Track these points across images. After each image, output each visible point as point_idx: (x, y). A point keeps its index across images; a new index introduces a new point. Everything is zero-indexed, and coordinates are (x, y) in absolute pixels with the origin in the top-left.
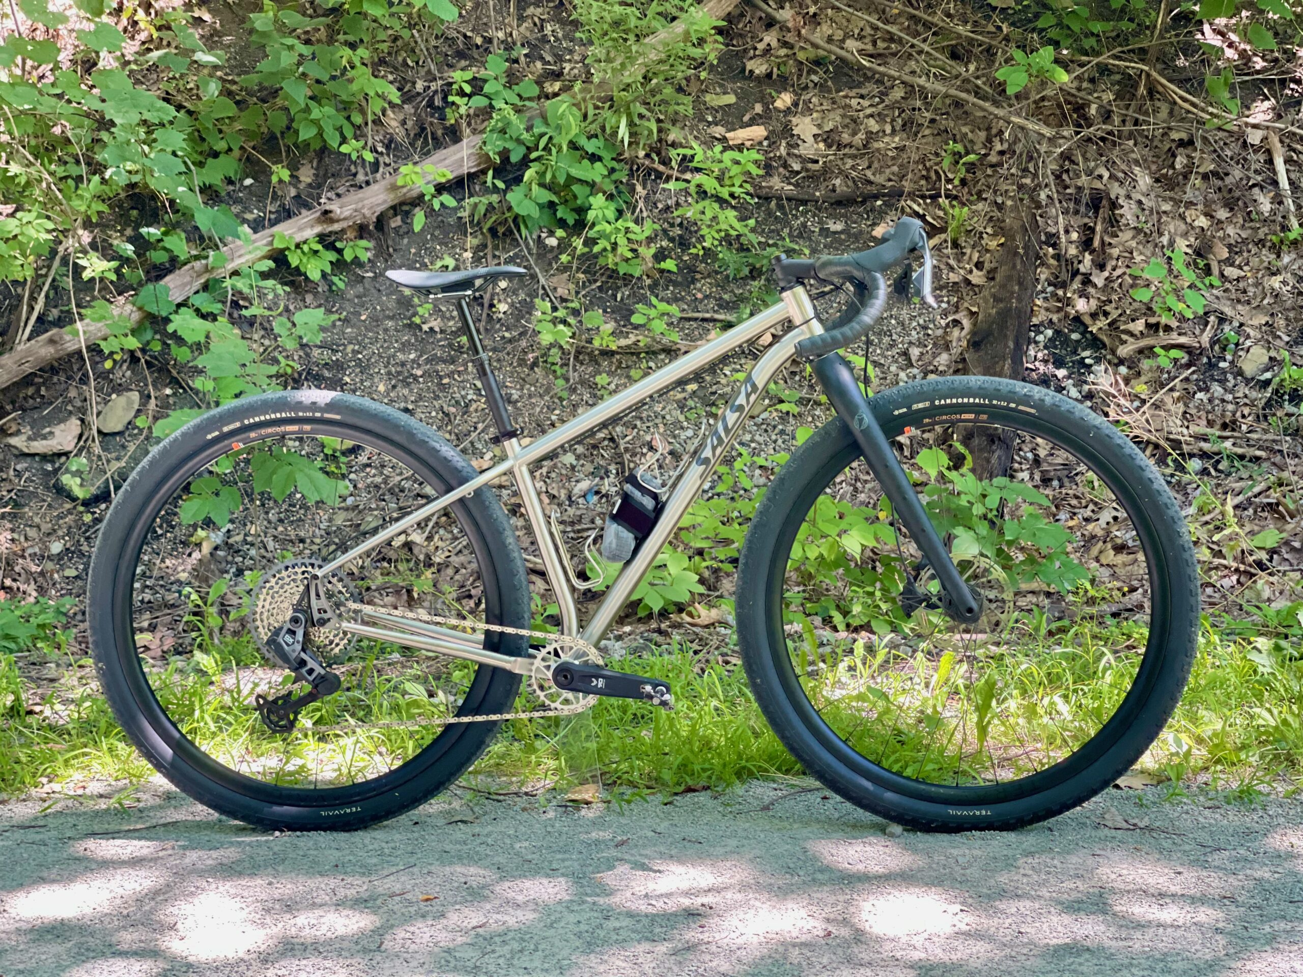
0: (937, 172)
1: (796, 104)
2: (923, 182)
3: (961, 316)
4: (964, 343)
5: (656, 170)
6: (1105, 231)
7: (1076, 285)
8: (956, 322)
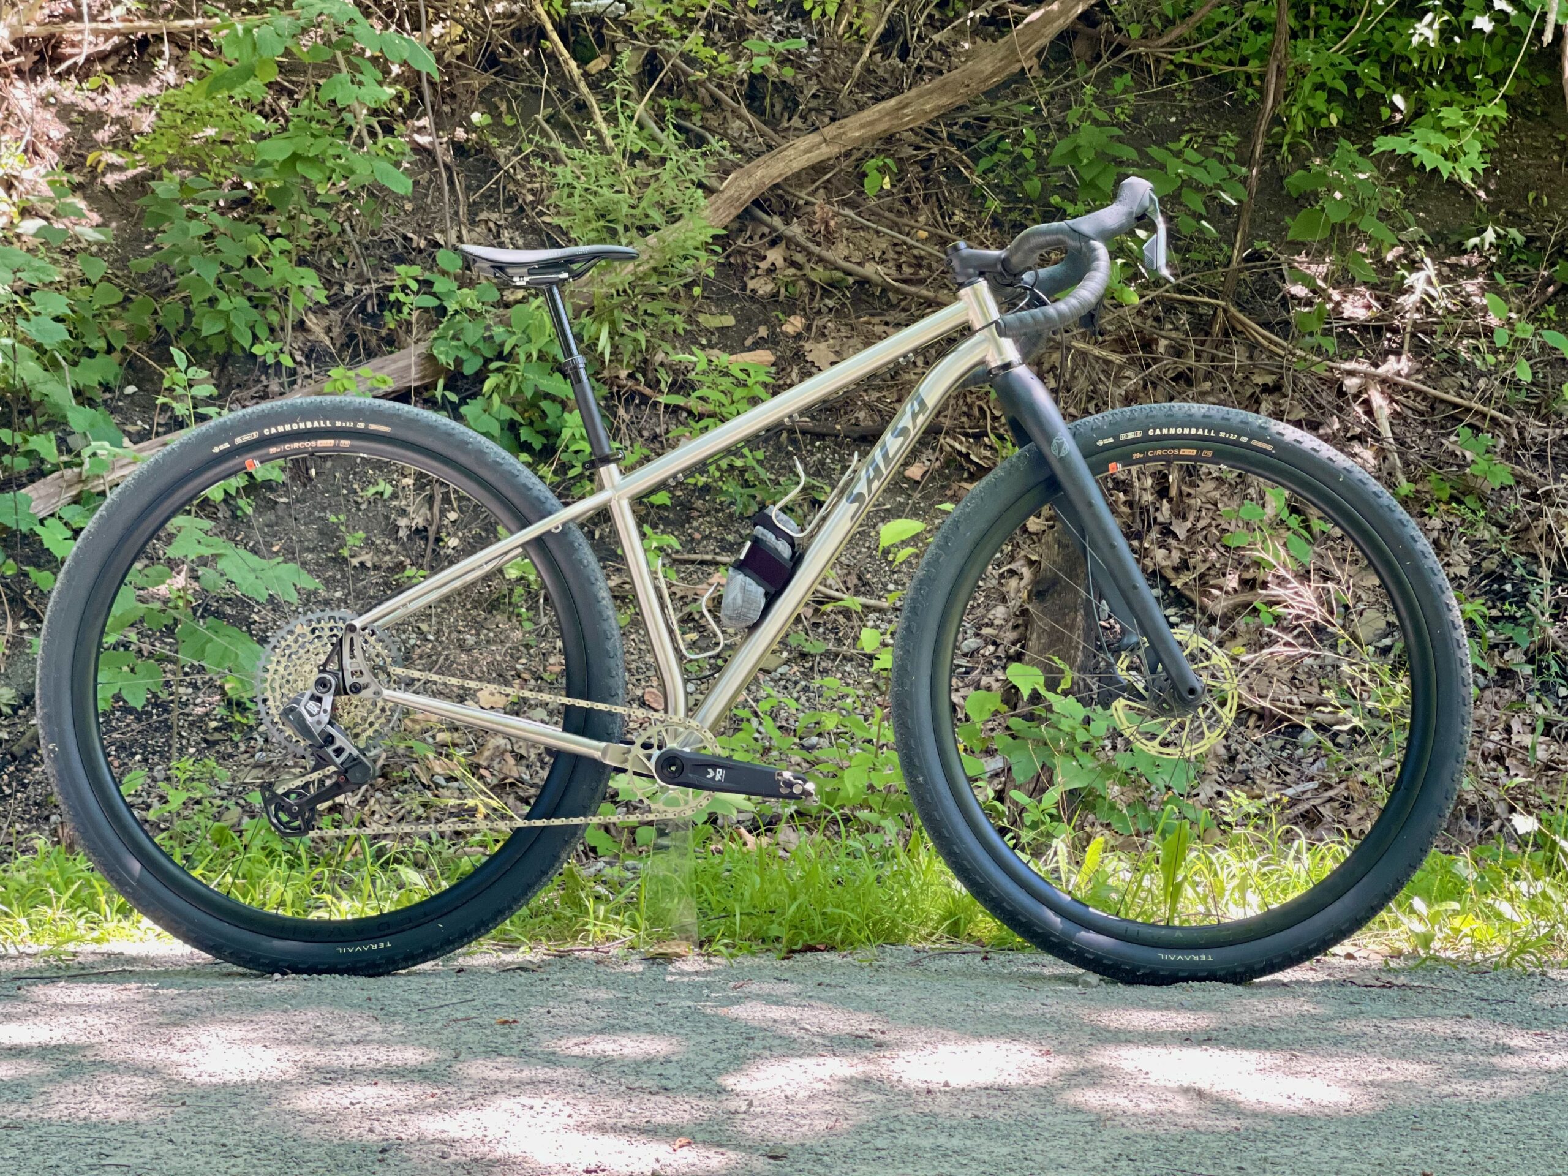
0: (981, 409)
1: (808, 328)
2: (964, 419)
3: (1018, 565)
4: (1024, 595)
5: (641, 394)
6: (1182, 480)
7: (1154, 534)
8: (1012, 572)
